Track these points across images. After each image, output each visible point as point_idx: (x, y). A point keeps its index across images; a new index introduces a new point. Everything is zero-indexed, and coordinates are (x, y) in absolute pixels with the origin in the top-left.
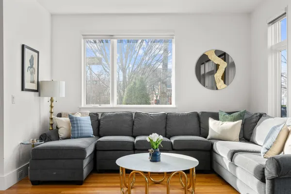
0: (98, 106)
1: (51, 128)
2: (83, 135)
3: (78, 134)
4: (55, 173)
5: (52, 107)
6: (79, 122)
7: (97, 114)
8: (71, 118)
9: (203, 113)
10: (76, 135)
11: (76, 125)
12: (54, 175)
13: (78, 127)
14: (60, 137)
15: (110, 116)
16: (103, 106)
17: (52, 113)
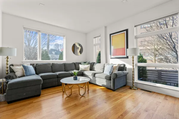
0: (32, 61)
1: (7, 73)
2: (32, 74)
3: (29, 73)
4: (25, 94)
5: (7, 61)
6: (29, 68)
7: (34, 64)
8: (24, 66)
9: (76, 63)
10: (28, 74)
11: (27, 70)
12: (24, 95)
13: (29, 70)
14: (17, 76)
15: (41, 65)
16: (34, 61)
17: (7, 64)
